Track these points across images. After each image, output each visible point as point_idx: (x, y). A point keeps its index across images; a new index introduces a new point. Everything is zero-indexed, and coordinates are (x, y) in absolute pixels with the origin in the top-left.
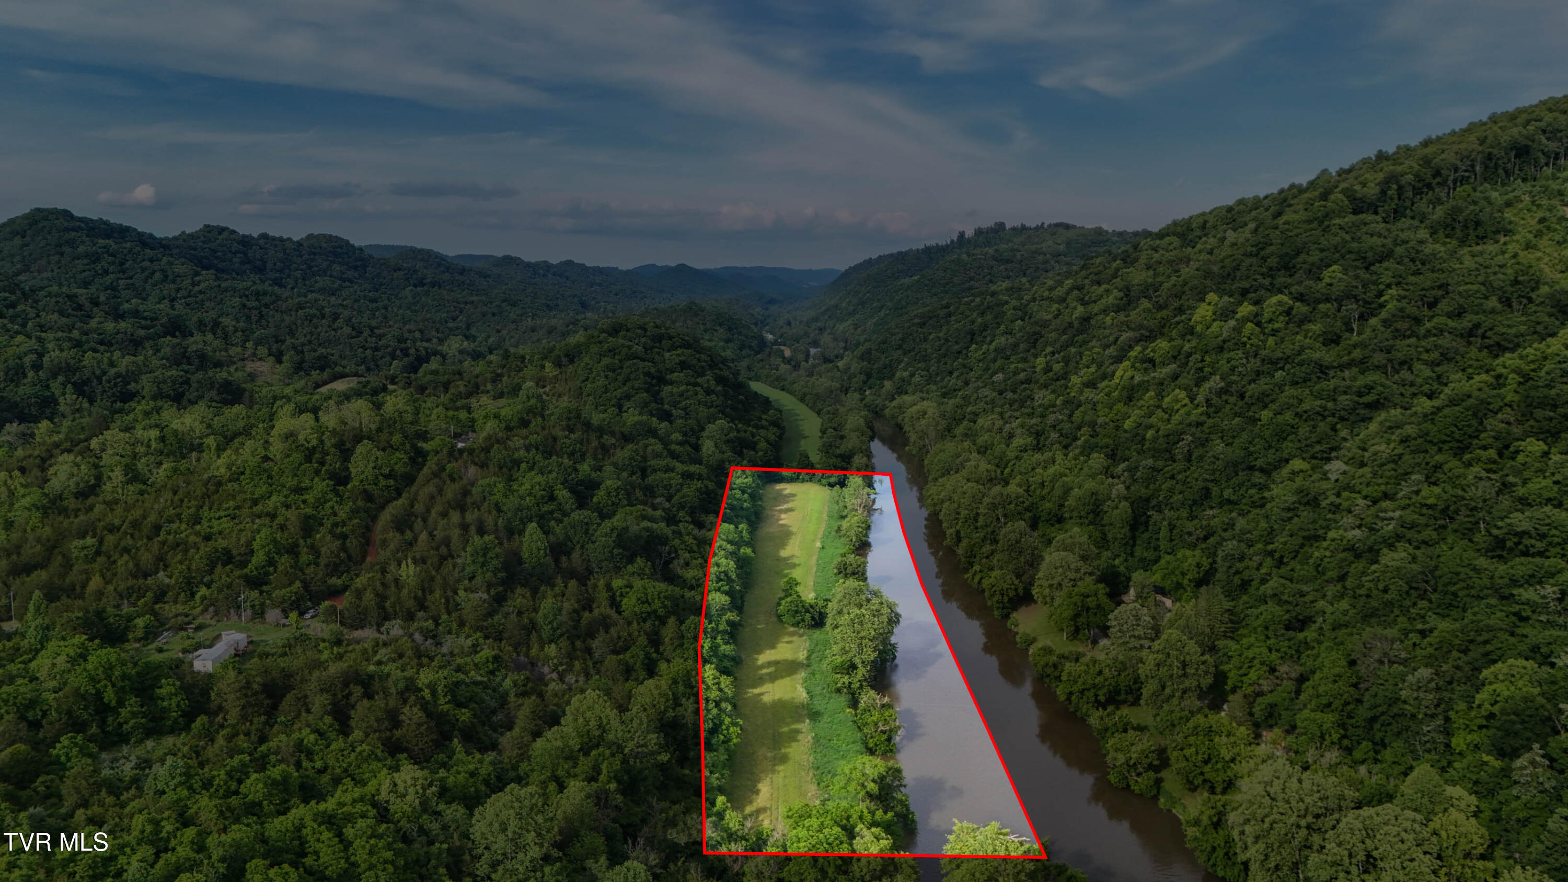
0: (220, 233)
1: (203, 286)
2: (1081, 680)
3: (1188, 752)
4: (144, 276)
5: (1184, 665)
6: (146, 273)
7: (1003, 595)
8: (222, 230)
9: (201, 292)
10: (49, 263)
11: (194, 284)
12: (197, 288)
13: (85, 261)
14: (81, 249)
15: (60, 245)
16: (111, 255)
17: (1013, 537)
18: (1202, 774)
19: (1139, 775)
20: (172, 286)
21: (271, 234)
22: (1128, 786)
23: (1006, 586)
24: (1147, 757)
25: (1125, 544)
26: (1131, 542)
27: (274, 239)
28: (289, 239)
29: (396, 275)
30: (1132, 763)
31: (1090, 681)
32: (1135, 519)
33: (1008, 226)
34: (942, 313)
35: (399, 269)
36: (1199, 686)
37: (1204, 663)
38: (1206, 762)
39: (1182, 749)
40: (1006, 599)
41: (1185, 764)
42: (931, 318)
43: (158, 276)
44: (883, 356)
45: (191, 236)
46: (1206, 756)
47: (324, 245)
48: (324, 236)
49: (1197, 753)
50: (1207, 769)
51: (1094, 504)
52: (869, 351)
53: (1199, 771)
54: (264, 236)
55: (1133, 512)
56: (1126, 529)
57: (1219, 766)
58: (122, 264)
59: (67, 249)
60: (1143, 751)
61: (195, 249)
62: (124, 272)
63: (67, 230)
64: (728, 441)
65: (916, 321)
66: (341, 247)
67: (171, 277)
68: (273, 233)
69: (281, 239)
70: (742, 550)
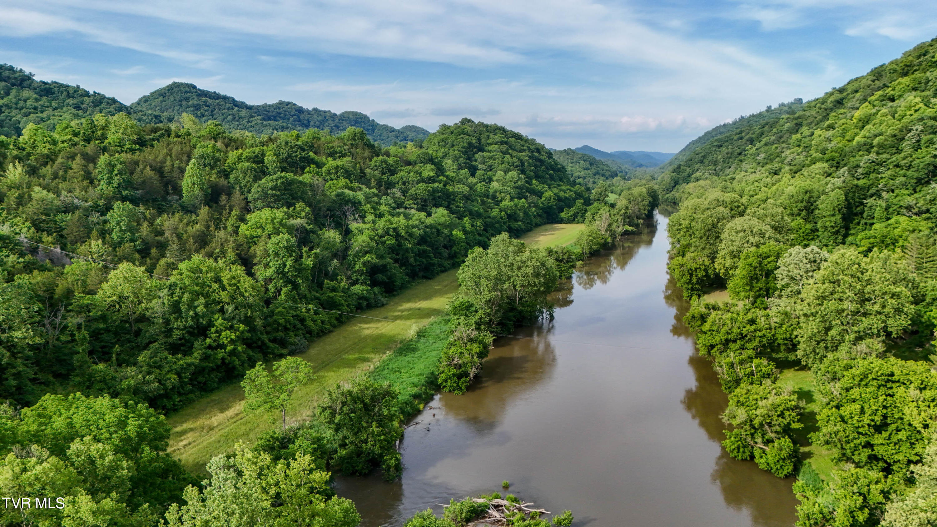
0: (287, 105)
1: (254, 123)
2: (723, 330)
3: (846, 410)
4: (223, 117)
5: (864, 300)
6: (224, 116)
7: (691, 275)
8: (288, 104)
9: (251, 127)
10: (174, 110)
11: (248, 122)
12: (250, 124)
13: (192, 109)
14: (191, 102)
15: (181, 101)
16: (208, 106)
17: (710, 221)
18: (869, 445)
19: (769, 442)
20: (237, 123)
21: (320, 108)
22: (752, 457)
23: (694, 266)
24: (782, 415)
25: (837, 232)
26: (843, 231)
27: (320, 111)
28: (329, 111)
29: (390, 134)
30: (756, 422)
31: (736, 330)
32: (849, 206)
33: (804, 101)
34: (735, 138)
35: (393, 131)
36: (885, 329)
37: (893, 296)
38: (879, 429)
39: (838, 407)
40: (694, 280)
41: (840, 426)
42: (727, 141)
43: (230, 118)
44: (688, 169)
45: (270, 106)
46: (878, 419)
47: (351, 116)
48: (353, 112)
49: (862, 412)
50: (878, 439)
51: (808, 202)
52: (679, 167)
53: (863, 439)
54: (315, 110)
55: (846, 200)
56: (838, 217)
57: (902, 435)
58: (212, 111)
59: (184, 103)
60: (775, 407)
61: (269, 112)
62: (212, 116)
63: (186, 92)
64: (517, 188)
65: (716, 144)
66: (361, 118)
67: (237, 118)
68: (321, 108)
69: (325, 112)
70: (454, 232)
